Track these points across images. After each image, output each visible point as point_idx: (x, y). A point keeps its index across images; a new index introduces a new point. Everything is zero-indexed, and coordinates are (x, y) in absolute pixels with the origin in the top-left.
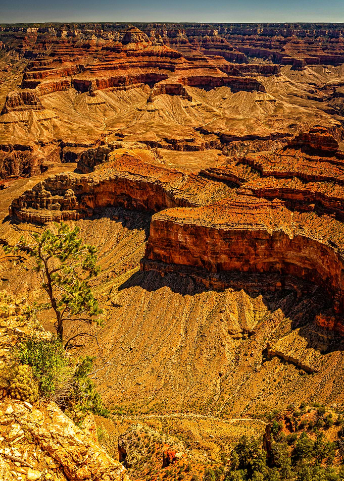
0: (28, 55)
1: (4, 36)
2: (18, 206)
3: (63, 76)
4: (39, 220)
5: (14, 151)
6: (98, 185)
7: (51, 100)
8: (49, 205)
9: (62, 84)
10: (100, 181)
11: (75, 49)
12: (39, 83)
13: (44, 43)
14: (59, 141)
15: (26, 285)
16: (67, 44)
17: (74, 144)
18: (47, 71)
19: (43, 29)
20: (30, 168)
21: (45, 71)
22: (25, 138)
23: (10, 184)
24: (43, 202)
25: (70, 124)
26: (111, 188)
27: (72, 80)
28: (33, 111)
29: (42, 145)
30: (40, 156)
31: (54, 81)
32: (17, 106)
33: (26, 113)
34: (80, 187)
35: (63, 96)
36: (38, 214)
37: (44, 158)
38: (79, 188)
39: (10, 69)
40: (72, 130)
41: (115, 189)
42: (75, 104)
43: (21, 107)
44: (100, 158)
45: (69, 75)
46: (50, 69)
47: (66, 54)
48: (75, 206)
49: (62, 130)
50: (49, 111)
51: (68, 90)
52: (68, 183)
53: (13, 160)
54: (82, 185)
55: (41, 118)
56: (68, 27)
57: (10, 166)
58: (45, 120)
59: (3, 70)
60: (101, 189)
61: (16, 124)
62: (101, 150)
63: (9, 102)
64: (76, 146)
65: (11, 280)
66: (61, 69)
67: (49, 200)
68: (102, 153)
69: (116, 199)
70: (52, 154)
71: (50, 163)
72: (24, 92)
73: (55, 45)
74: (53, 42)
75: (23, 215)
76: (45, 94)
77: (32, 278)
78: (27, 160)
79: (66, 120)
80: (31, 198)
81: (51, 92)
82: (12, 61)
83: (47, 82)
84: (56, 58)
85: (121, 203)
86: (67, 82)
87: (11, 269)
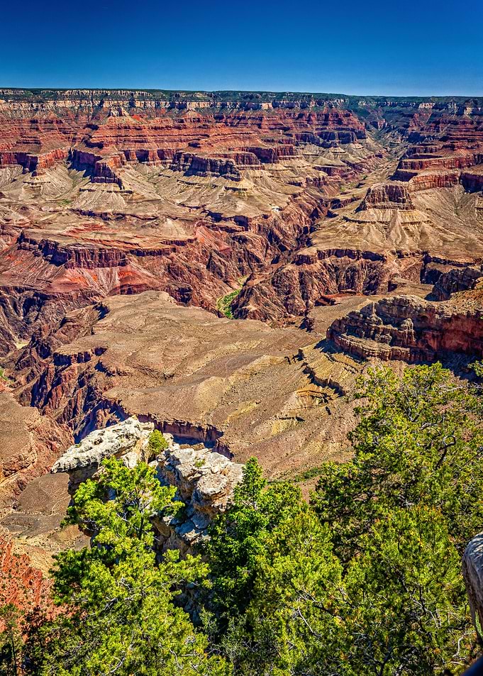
0: (414, 138)
1: (389, 112)
2: (339, 330)
3: (451, 168)
4: (360, 352)
5: (362, 259)
6: (449, 320)
7: (427, 199)
8: (377, 335)
9: (447, 178)
10: (453, 315)
11: (477, 133)
12: (416, 174)
13: (438, 123)
14: (423, 253)
15: (323, 433)
16: (469, 126)
17: (444, 260)
18: (431, 159)
19: (441, 104)
20: (377, 284)
21: (428, 160)
22: (381, 244)
23: (343, 300)
24: (371, 330)
25: (445, 232)
26: (468, 327)
27: (462, 173)
28: (399, 210)
29: (400, 255)
30: (394, 270)
31: (436, 173)
32: (379, 202)
33: (389, 212)
34: (424, 318)
35: (445, 195)
36: (360, 344)
37: (398, 273)
38: (421, 318)
39: (387, 154)
40: (445, 241)
41: (472, 329)
42: (459, 207)
43: (384, 204)
44: (466, 284)
45: (460, 167)
46: (437, 157)
47: (464, 139)
48: (411, 342)
49: (431, 239)
50: (420, 212)
51: (453, 187)
52: (409, 310)
53: (358, 271)
54: (428, 316)
55: (407, 220)
56: (476, 103)
57: (352, 277)
58: (412, 223)
59: (376, 156)
60: (452, 326)
61: (373, 225)
62: (469, 273)
63: (370, 196)
64: (445, 262)
65: (307, 421)
66: (451, 158)
67: (379, 328)
68: (471, 277)
69: (471, 343)
70: (410, 270)
71: (403, 280)
72: (393, 185)
73: (453, 126)
74: (450, 122)
75: (342, 342)
76: (420, 189)
77: (333, 425)
78: (375, 273)
79: (440, 227)
80: (356, 321)
81: (428, 188)
82: (392, 145)
83: (427, 174)
84: (448, 143)
85: (477, 350)
86: (453, 176)
87: (311, 407)
